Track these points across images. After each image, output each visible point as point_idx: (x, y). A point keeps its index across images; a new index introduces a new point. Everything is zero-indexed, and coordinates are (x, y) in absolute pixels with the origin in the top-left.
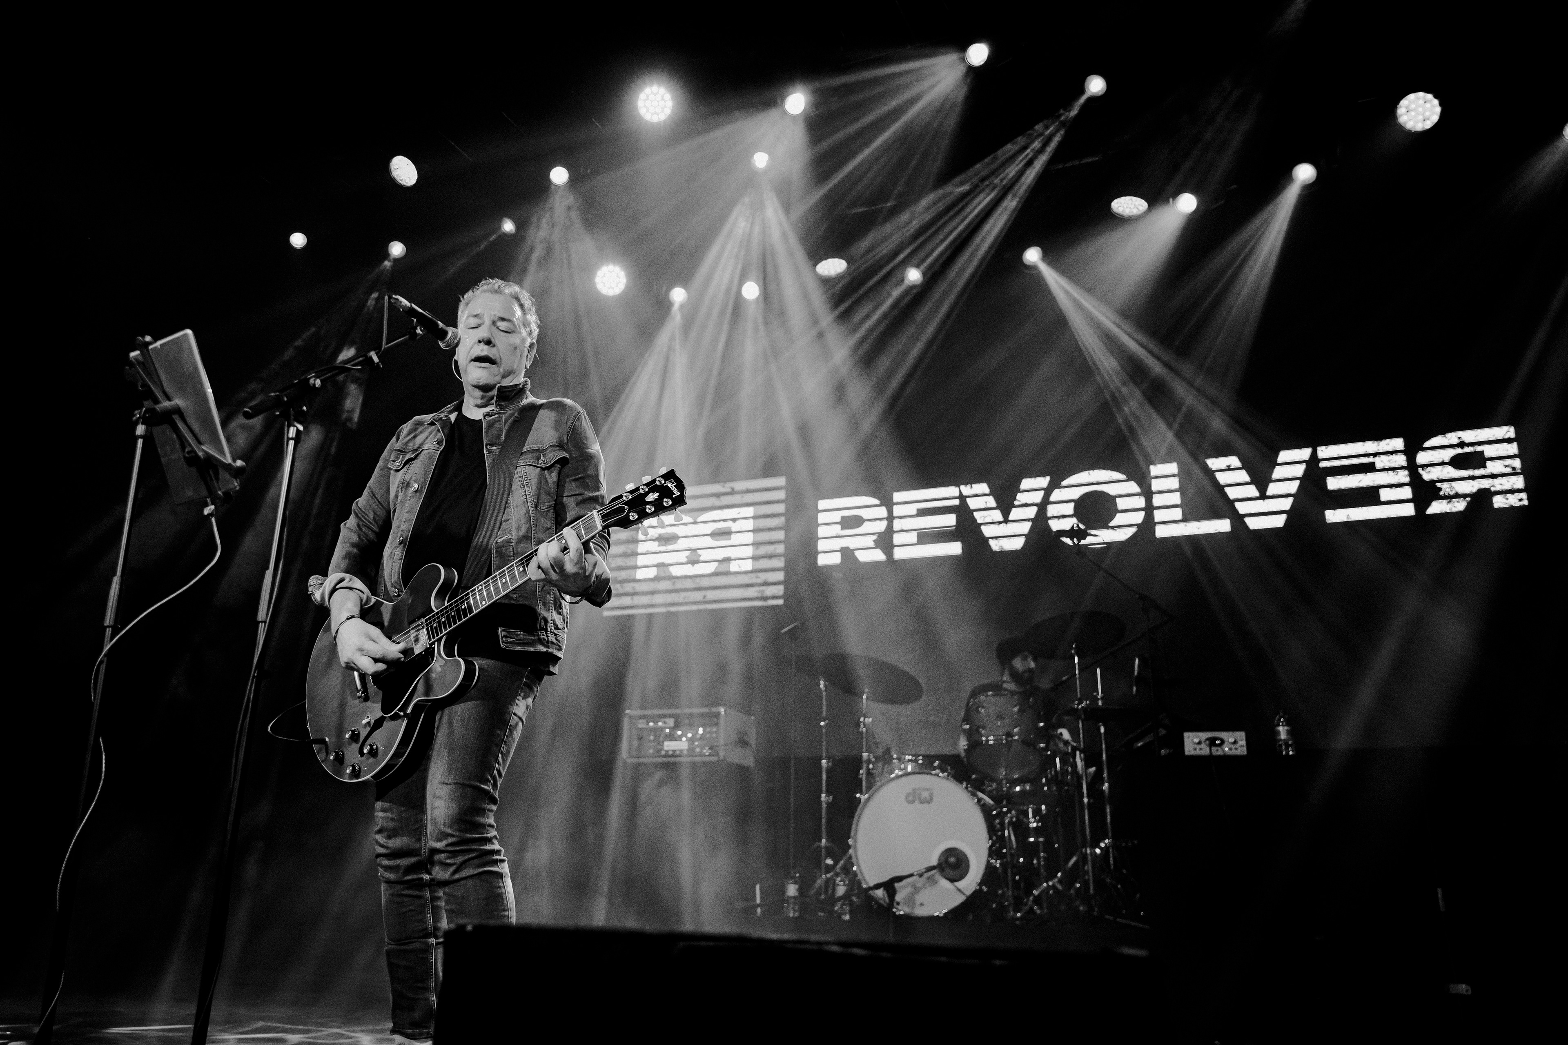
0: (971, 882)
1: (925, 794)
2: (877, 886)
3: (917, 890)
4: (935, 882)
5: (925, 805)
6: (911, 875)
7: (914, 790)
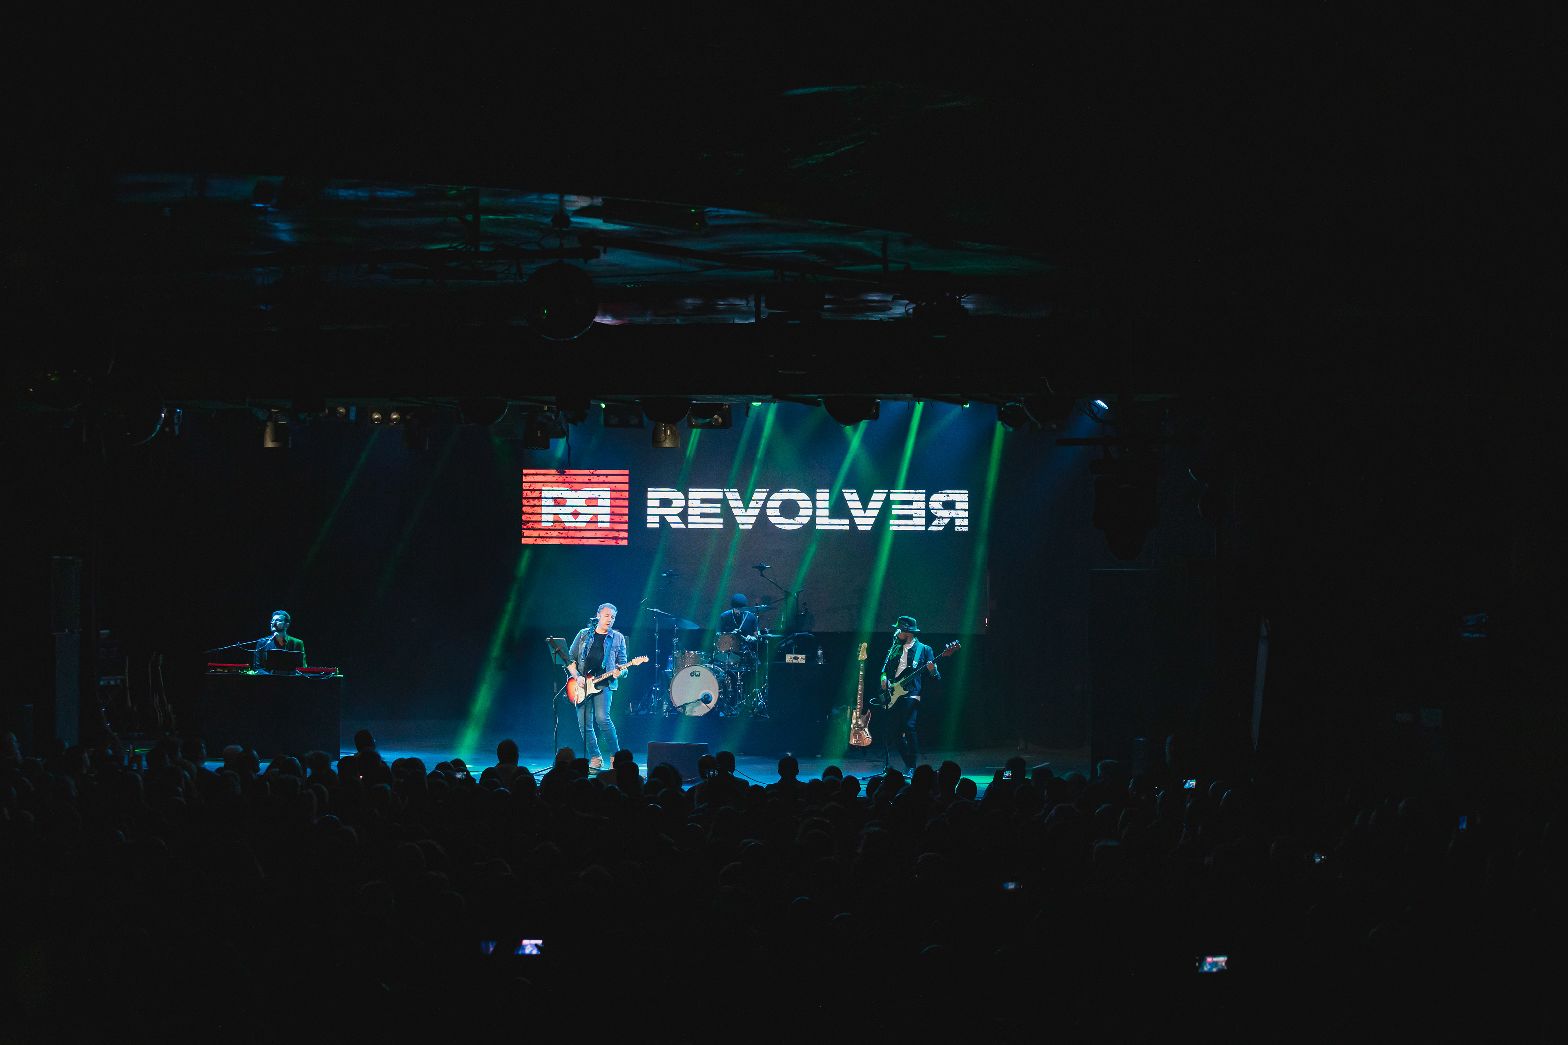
0: (712, 705)
1: (697, 673)
2: (679, 707)
3: (693, 707)
4: (700, 704)
5: (697, 677)
6: (692, 702)
7: (693, 671)
